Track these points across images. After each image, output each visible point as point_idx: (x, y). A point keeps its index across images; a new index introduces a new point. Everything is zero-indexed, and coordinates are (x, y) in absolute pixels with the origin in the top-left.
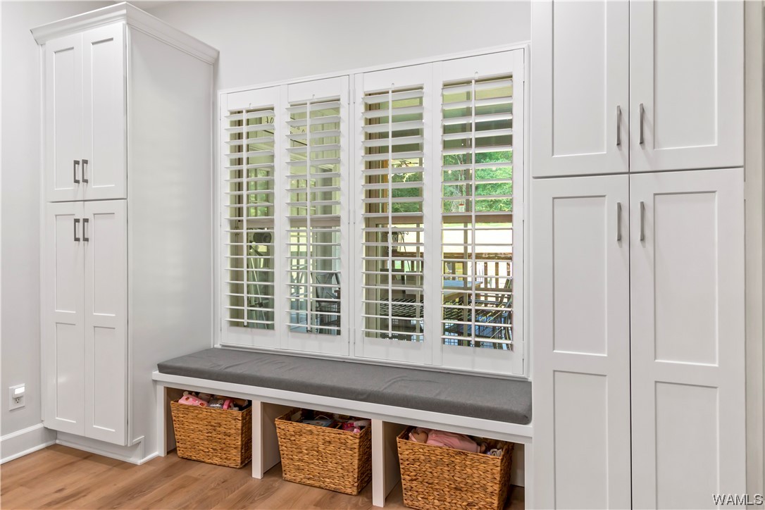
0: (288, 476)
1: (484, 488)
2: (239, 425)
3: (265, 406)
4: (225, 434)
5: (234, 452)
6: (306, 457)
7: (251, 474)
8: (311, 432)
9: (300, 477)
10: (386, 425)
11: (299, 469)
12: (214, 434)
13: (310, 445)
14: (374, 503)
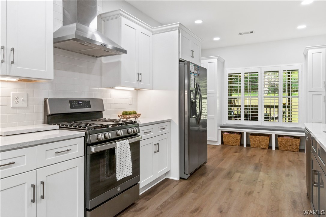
0: (252, 146)
1: (296, 145)
2: (240, 137)
3: (247, 133)
4: (236, 139)
5: (238, 143)
6: (256, 142)
7: (243, 146)
8: (258, 137)
9: (255, 146)
10: (275, 135)
11: (255, 145)
12: (234, 139)
13: (258, 140)
14: (273, 149)
